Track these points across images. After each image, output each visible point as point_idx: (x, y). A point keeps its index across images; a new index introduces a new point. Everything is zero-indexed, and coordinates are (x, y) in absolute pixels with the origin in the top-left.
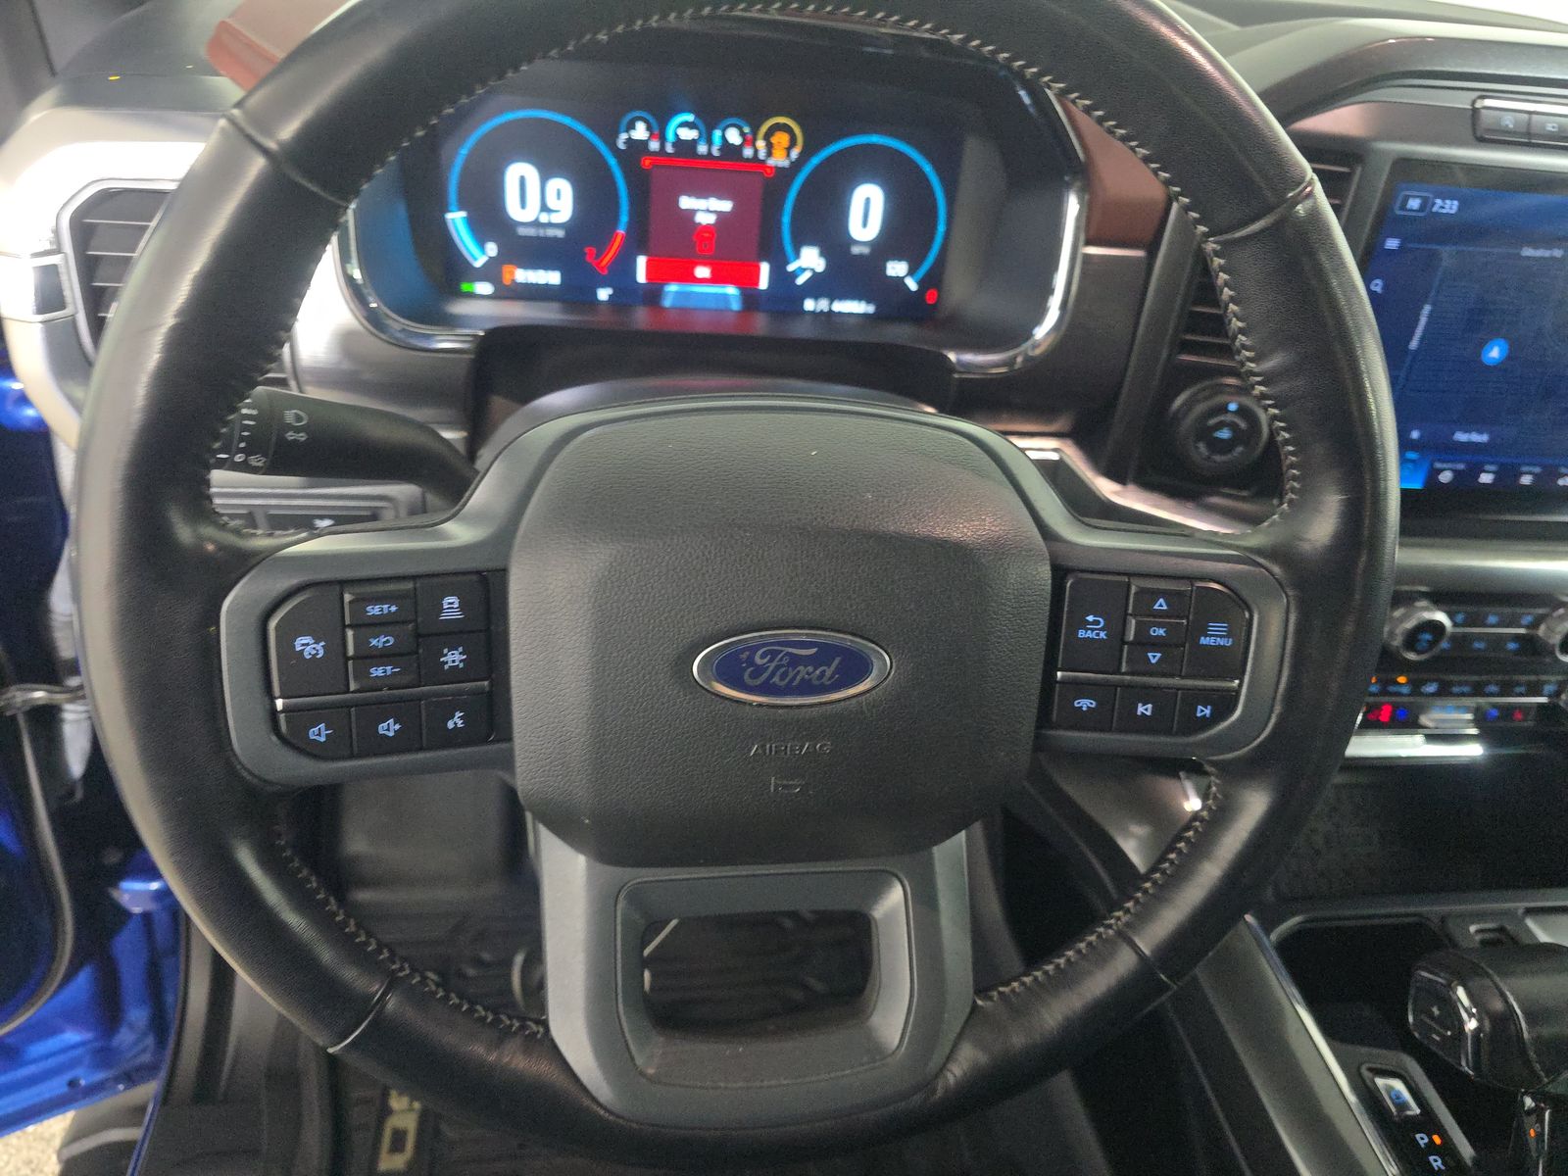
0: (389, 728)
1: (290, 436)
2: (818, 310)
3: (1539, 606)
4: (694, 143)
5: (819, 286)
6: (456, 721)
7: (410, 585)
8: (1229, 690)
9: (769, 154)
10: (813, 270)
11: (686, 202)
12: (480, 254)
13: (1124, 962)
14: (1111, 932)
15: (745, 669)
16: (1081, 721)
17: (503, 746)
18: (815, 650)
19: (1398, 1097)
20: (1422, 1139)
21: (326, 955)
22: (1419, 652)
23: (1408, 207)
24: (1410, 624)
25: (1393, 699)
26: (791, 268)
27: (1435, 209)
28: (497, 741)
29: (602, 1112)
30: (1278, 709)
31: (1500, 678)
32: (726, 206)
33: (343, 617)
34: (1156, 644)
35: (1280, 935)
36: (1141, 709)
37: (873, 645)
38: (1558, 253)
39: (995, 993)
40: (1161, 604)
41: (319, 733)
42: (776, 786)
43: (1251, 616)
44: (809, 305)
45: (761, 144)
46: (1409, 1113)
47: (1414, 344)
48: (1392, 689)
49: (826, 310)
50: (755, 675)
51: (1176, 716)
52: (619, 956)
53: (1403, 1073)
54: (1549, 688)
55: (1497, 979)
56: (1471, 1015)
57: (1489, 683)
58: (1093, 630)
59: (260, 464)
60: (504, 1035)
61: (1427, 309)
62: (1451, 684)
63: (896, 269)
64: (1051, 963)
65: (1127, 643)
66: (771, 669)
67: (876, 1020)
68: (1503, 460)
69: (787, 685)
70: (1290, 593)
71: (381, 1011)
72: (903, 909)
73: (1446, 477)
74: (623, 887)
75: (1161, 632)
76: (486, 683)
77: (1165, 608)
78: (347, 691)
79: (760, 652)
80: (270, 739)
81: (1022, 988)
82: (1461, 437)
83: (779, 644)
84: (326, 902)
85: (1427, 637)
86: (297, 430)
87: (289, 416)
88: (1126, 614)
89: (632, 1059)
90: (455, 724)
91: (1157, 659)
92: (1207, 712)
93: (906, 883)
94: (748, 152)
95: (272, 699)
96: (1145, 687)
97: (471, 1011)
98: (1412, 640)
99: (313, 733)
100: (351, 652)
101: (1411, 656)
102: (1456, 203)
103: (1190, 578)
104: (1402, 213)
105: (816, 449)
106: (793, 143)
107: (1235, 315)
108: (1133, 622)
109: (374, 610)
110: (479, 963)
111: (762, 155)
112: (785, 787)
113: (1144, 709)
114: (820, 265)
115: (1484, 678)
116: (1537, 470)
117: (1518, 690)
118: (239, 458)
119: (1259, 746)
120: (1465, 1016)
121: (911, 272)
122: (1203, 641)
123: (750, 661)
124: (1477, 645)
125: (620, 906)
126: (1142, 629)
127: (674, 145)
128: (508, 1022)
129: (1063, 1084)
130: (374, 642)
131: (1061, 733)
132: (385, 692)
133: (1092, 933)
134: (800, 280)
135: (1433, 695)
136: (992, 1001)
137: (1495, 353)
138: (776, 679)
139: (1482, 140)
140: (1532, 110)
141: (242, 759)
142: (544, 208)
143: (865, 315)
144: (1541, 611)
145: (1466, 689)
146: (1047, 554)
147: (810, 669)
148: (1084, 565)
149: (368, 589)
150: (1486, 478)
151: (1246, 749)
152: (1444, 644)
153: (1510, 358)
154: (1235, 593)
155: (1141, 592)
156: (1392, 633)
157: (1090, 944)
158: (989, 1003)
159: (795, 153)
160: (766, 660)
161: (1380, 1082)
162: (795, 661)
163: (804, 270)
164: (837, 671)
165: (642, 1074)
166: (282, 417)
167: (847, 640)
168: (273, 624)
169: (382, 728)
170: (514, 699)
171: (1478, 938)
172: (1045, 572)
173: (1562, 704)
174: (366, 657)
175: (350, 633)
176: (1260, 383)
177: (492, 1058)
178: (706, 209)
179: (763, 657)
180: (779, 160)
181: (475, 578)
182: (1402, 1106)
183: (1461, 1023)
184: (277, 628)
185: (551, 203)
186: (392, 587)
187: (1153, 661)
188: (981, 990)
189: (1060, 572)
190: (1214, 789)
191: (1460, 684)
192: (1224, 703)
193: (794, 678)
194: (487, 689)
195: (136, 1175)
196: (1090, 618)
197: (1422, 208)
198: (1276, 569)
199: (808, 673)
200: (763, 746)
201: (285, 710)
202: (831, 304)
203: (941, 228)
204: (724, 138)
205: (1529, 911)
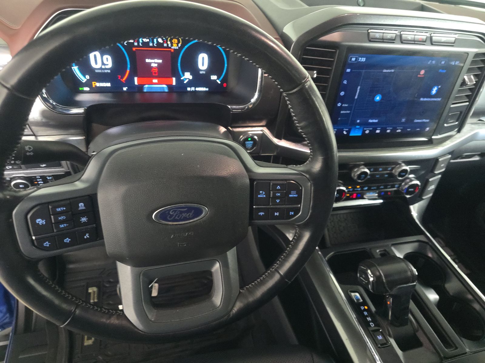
0: (67, 240)
1: (28, 154)
2: (191, 90)
3: (393, 165)
4: (148, 43)
5: (191, 83)
6: (87, 236)
7: (68, 202)
8: (298, 207)
9: (172, 45)
10: (189, 79)
11: (148, 61)
12: (84, 79)
13: (277, 277)
14: (273, 270)
15: (167, 216)
16: (261, 218)
17: (102, 240)
18: (186, 209)
19: (357, 298)
20: (362, 308)
21: (57, 302)
22: (361, 180)
23: (352, 60)
24: (359, 173)
25: (356, 192)
26: (182, 79)
27: (359, 61)
28: (100, 239)
29: (140, 332)
30: (310, 211)
31: (383, 184)
32: (160, 61)
33: (50, 213)
34: (278, 198)
35: (328, 258)
36: (276, 214)
37: (203, 206)
38: (393, 71)
39: (245, 288)
40: (279, 187)
41: (47, 244)
42: (179, 245)
43: (302, 189)
44: (189, 89)
45: (169, 43)
46: (360, 301)
47: (356, 97)
48: (356, 189)
49: (194, 90)
50: (170, 217)
51: (285, 215)
52: (142, 290)
53: (358, 291)
54: (396, 186)
55: (378, 267)
56: (371, 277)
57: (381, 186)
58: (262, 195)
59: (19, 163)
60: (111, 315)
61: (359, 87)
62: (371, 187)
63: (214, 77)
64: (259, 279)
65: (271, 198)
66: (175, 215)
67: (214, 299)
68: (382, 126)
69: (179, 219)
70: (312, 182)
71: (75, 314)
72: (219, 269)
73: (367, 132)
74: (141, 272)
75: (279, 194)
76: (95, 225)
77: (280, 188)
78: (53, 232)
79: (171, 211)
80: (33, 248)
81: (252, 286)
82: (370, 121)
83: (177, 208)
84: (55, 287)
85: (363, 176)
86: (30, 152)
87: (27, 148)
88: (270, 190)
89: (148, 317)
90: (87, 237)
91: (279, 201)
92: (293, 213)
93: (220, 262)
94: (165, 45)
95: (31, 236)
96: (276, 208)
97: (101, 310)
98: (359, 177)
99: (45, 244)
100: (53, 221)
101: (360, 181)
102: (365, 59)
103: (286, 180)
104: (350, 62)
105: (183, 153)
106: (179, 42)
107: (292, 112)
108: (272, 192)
109: (59, 210)
110: (109, 282)
111: (170, 45)
112: (182, 245)
113: (277, 214)
114: (191, 77)
115: (379, 185)
116: (391, 128)
117: (389, 187)
118: (12, 162)
119: (306, 221)
120: (370, 277)
121: (218, 78)
122: (290, 196)
123: (169, 213)
124: (377, 176)
125: (141, 277)
126: (274, 194)
127: (142, 43)
128: (112, 312)
129: (276, 300)
130: (60, 218)
131: (256, 221)
132: (65, 231)
133: (269, 270)
134: (185, 82)
135: (366, 190)
136: (244, 290)
137: (378, 98)
138: (176, 218)
139: (370, 41)
140: (383, 32)
141: (25, 253)
142: (103, 64)
143: (206, 91)
144: (393, 166)
145: (375, 188)
146: (247, 176)
147: (186, 214)
148: (259, 178)
149: (57, 204)
150: (378, 131)
151: (303, 222)
152: (369, 177)
153: (382, 99)
154: (298, 183)
155: (273, 184)
156: (354, 175)
157: (268, 273)
158: (244, 291)
159: (180, 45)
160: (173, 213)
161: (353, 294)
162: (181, 212)
163: (186, 79)
164: (193, 214)
165: (151, 321)
166: (24, 149)
167: (196, 205)
168: (29, 216)
169: (65, 241)
170: (103, 229)
171: (379, 253)
172: (248, 181)
173: (400, 190)
174: (58, 223)
175: (52, 217)
176: (300, 129)
177: (108, 321)
178: (154, 63)
179: (172, 212)
180: (175, 47)
181: (87, 197)
182: (358, 300)
183: (369, 278)
184: (30, 217)
185: (105, 62)
186: (63, 203)
187: (278, 202)
188: (242, 287)
189: (252, 180)
190: (297, 231)
191: (373, 187)
192: (297, 211)
193: (181, 217)
194: (95, 227)
195: (7, 362)
196: (261, 192)
197: (356, 60)
198: (308, 176)
199: (185, 215)
200: (175, 235)
201: (36, 239)
202: (195, 88)
203: (226, 65)
204: (157, 41)
205: (393, 245)
